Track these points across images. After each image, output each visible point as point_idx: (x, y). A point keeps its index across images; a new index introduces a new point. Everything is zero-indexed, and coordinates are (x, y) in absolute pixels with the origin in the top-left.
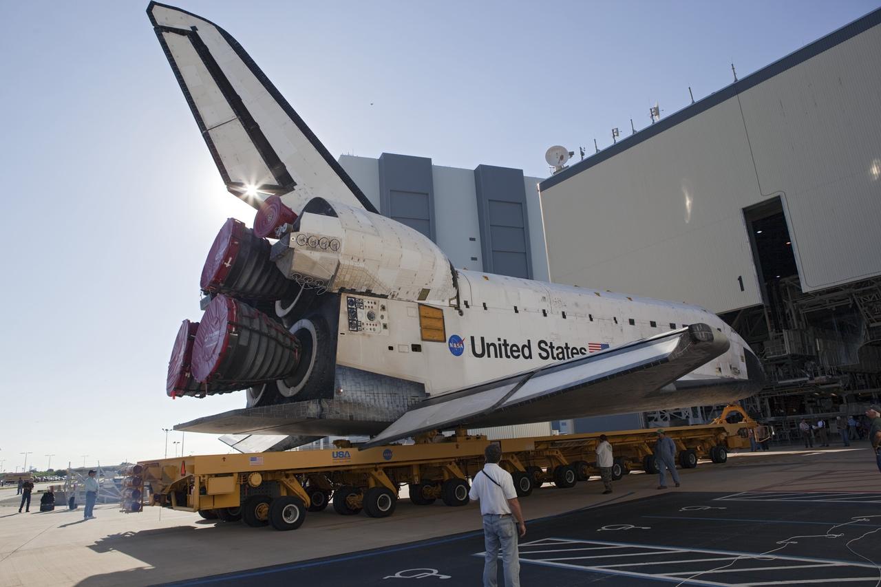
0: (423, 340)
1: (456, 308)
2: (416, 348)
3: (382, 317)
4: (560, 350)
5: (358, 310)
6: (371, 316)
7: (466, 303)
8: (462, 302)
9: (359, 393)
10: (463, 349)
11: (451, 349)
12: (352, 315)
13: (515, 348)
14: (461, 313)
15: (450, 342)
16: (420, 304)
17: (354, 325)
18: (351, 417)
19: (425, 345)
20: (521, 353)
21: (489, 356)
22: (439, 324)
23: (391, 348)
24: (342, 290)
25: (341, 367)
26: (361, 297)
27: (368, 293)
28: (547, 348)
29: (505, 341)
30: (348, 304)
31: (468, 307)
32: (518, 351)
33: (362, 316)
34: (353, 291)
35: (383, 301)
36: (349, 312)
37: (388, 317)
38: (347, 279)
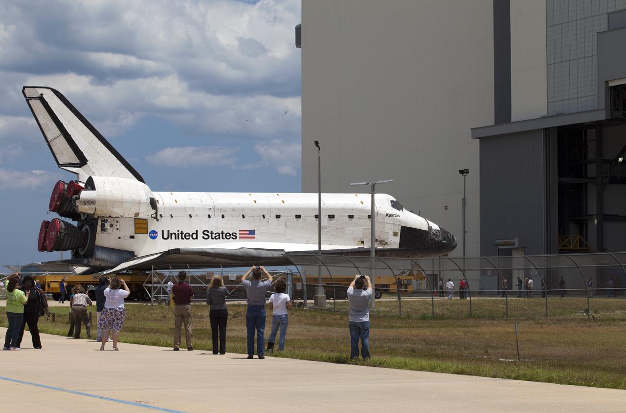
0: (135, 233)
1: (155, 218)
2: (132, 237)
3: (116, 225)
4: (217, 235)
5: (106, 224)
6: (112, 226)
7: (161, 215)
8: (158, 215)
9: (104, 256)
10: (157, 236)
11: (150, 236)
12: (103, 226)
13: (187, 235)
14: (158, 220)
15: (150, 233)
16: (135, 218)
17: (104, 230)
18: (100, 264)
19: (136, 236)
20: (191, 237)
21: (171, 239)
22: (145, 226)
23: (119, 238)
24: (99, 217)
25: (97, 246)
26: (107, 218)
27: (110, 217)
28: (209, 234)
29: (182, 231)
30: (101, 221)
31: (161, 217)
32: (189, 236)
33: (107, 226)
34: (103, 217)
35: (117, 219)
36: (102, 225)
37: (119, 225)
38: (100, 213)
